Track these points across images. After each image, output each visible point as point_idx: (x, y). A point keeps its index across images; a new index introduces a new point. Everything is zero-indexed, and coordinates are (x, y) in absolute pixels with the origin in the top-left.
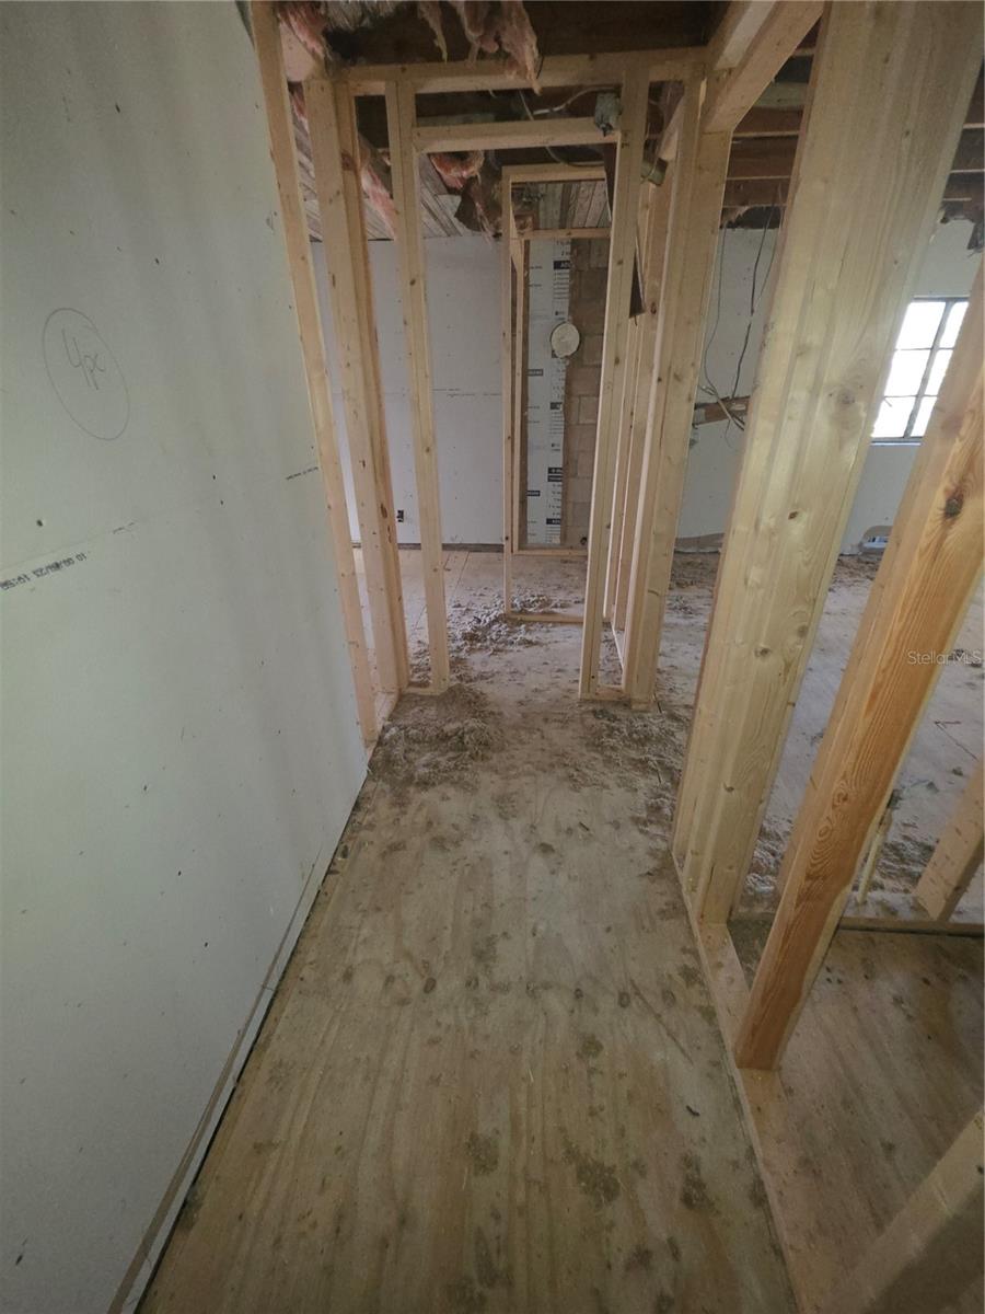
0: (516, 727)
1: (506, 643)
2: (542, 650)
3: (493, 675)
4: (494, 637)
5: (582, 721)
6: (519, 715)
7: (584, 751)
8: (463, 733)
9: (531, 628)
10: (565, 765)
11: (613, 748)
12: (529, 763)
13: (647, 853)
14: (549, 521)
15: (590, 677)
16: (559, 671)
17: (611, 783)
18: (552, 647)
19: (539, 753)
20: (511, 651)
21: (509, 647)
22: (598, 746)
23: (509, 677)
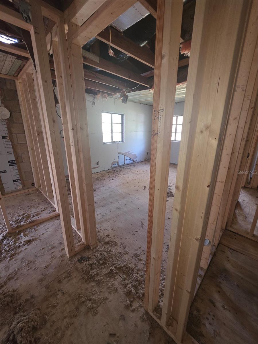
0: (45, 299)
1: (16, 248)
2: (37, 242)
3: (16, 273)
4: (7, 249)
5: (76, 269)
6: (44, 289)
7: (86, 286)
8: (14, 335)
9: (26, 233)
10: (83, 302)
11: (97, 274)
12: (65, 317)
13: (143, 321)
14: (14, 181)
15: (71, 246)
16: (52, 248)
17: (106, 295)
18: (42, 238)
19: (67, 306)
20: (21, 251)
21: (19, 250)
22: (90, 278)
23: (27, 268)
